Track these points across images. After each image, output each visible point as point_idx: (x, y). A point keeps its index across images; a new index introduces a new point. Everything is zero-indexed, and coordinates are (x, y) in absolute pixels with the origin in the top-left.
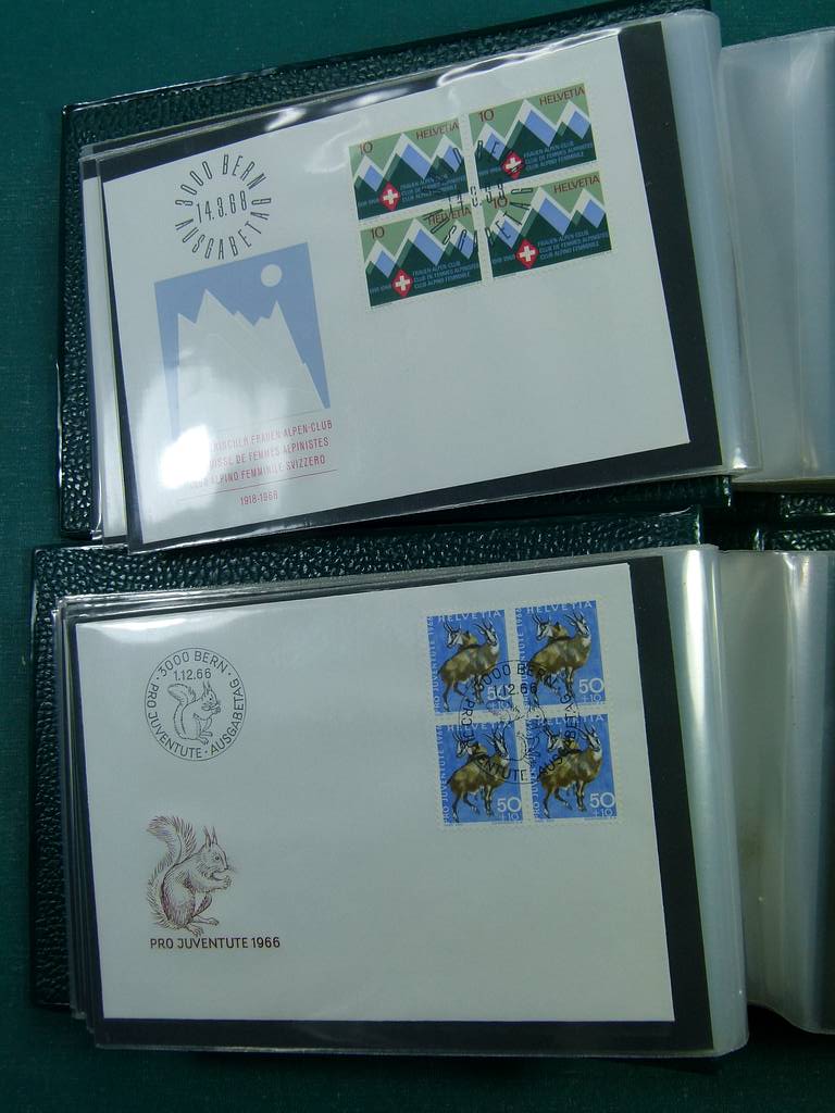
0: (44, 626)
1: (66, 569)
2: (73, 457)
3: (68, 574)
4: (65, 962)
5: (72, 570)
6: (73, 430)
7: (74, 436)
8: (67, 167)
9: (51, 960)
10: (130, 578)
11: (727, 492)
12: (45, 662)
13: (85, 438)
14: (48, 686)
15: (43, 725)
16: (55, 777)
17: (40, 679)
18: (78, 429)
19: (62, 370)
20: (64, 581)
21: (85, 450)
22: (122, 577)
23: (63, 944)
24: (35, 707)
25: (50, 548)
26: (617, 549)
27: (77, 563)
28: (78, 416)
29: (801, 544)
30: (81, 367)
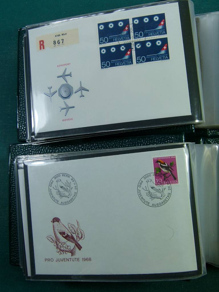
0: (12, 165)
1: (18, 150)
2: (21, 120)
3: (19, 151)
4: (18, 253)
5: (20, 150)
6: (21, 113)
7: (22, 115)
8: (20, 44)
9: (15, 252)
10: (35, 152)
11: (193, 128)
12: (13, 174)
13: (24, 115)
14: (14, 181)
15: (12, 191)
16: (16, 204)
17: (12, 179)
18: (23, 113)
19: (18, 97)
20: (18, 153)
21: (24, 119)
22: (33, 152)
23: (18, 248)
24: (10, 186)
25: (14, 144)
26: (163, 144)
27: (21, 148)
28: (23, 110)
30: (23, 97)
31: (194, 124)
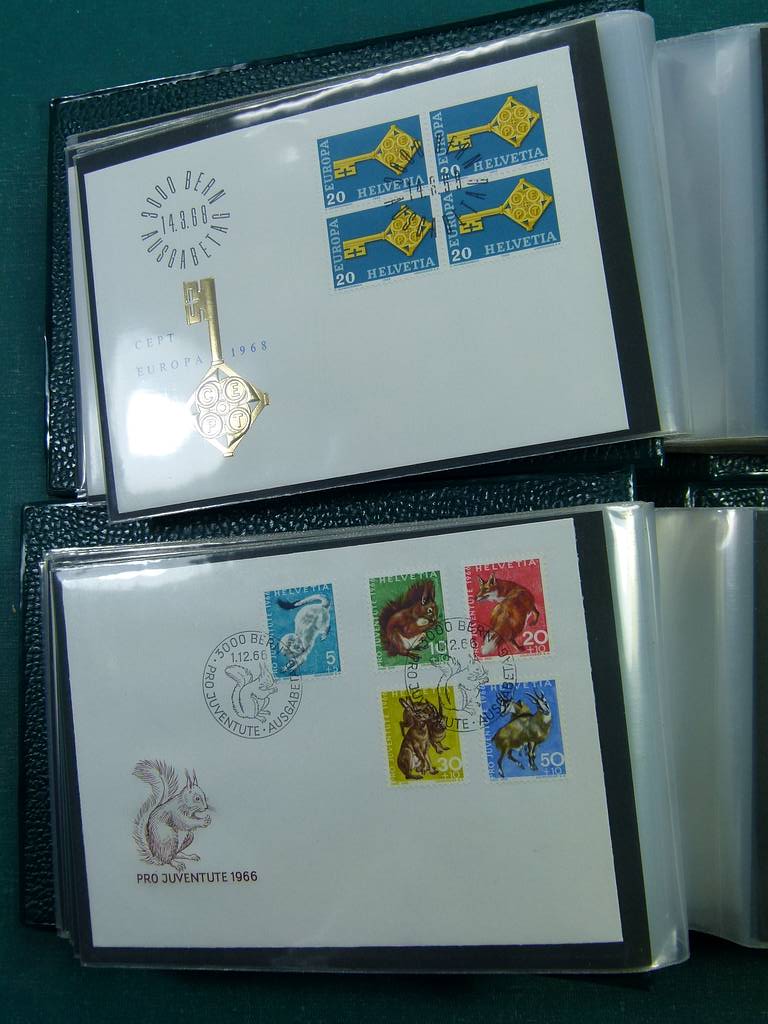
0: (32, 576)
1: (53, 524)
2: (59, 422)
3: (55, 529)
4: (51, 885)
5: (58, 526)
6: (59, 397)
7: (61, 403)
8: (54, 154)
9: (38, 883)
10: (112, 532)
11: (659, 453)
12: (33, 609)
13: (71, 404)
14: (35, 632)
15: (31, 667)
16: (43, 714)
17: (29, 625)
18: (65, 396)
19: (50, 342)
20: (51, 535)
21: (71, 416)
22: (104, 531)
23: (50, 869)
24: (25, 652)
25: (38, 504)
26: (558, 506)
27: (63, 518)
28: (64, 384)
29: (729, 501)
30: (67, 339)
31: (662, 439)
